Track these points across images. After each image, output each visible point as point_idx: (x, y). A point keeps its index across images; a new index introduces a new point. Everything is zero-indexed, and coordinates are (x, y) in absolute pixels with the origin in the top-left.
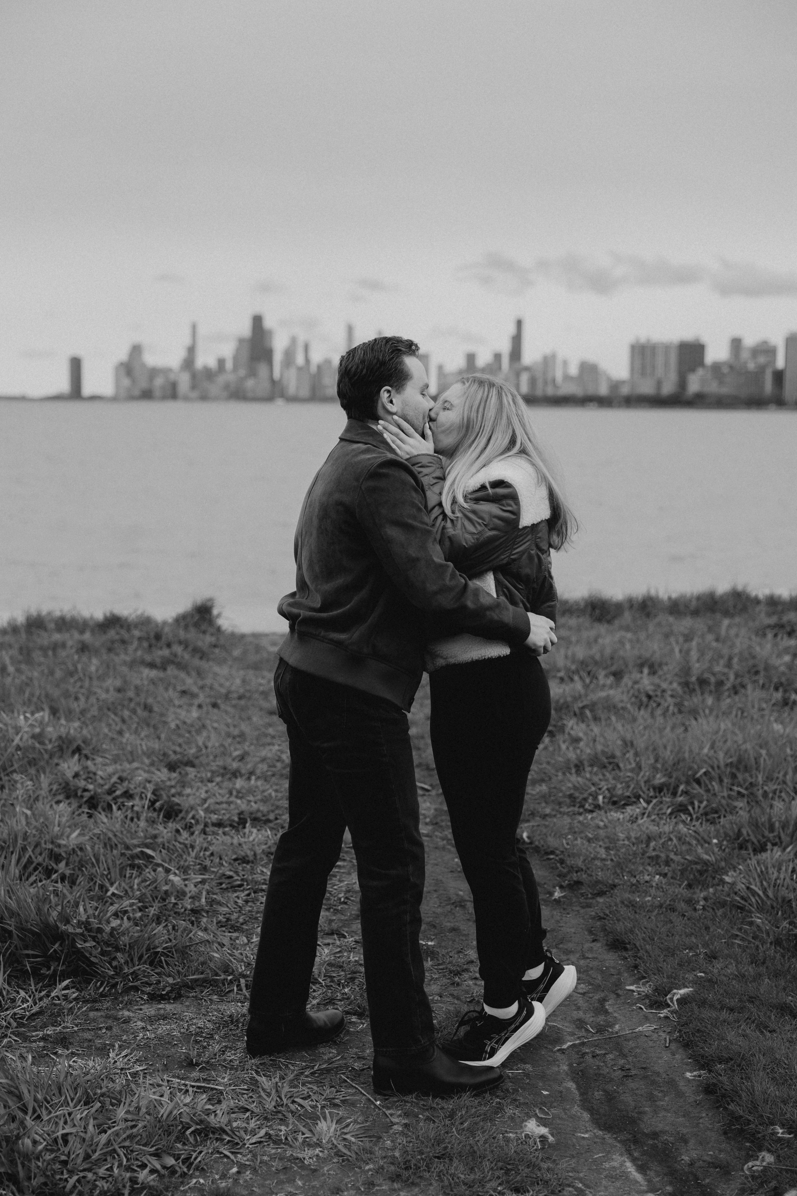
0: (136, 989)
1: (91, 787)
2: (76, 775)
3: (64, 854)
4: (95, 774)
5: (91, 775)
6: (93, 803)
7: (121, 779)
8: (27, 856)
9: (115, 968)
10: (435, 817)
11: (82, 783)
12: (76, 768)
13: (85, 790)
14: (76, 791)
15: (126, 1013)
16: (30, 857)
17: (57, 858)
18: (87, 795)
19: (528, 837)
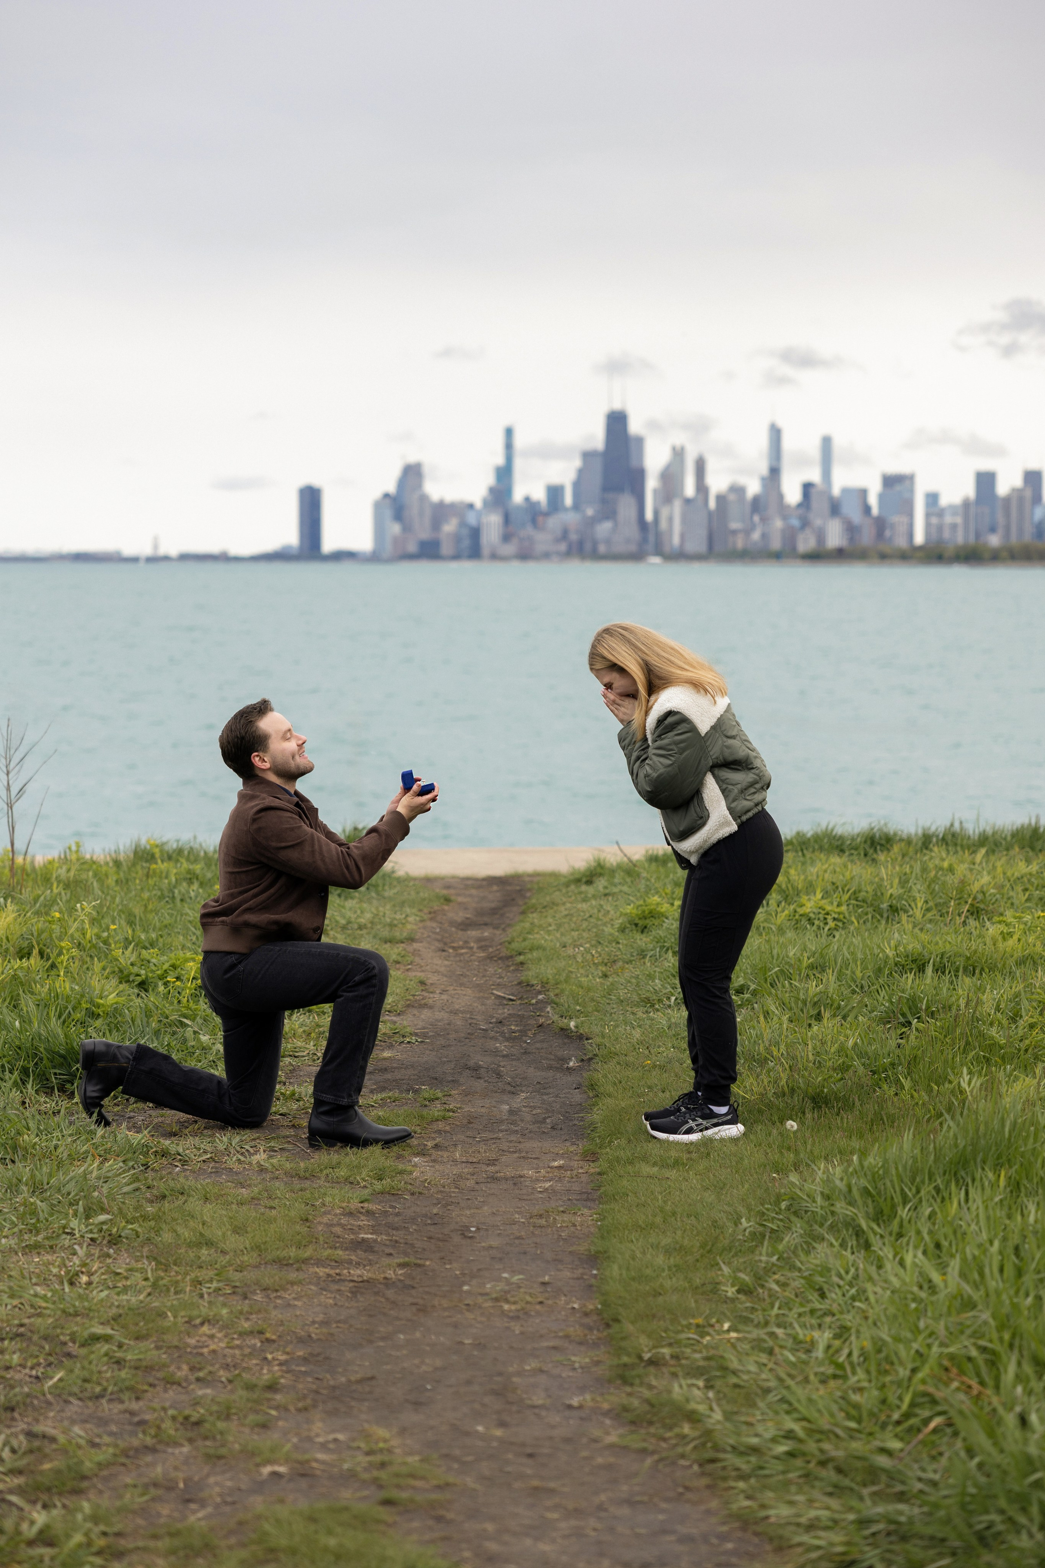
1: (143, 972)
2: (132, 964)
3: (101, 1013)
4: (149, 962)
5: (144, 963)
6: (143, 985)
7: (174, 967)
8: (67, 1012)
10: (505, 1019)
11: (135, 970)
12: (133, 958)
13: (138, 975)
14: (128, 976)
15: (132, 1114)
16: (69, 1012)
17: (95, 1016)
18: (139, 979)
19: (576, 1027)
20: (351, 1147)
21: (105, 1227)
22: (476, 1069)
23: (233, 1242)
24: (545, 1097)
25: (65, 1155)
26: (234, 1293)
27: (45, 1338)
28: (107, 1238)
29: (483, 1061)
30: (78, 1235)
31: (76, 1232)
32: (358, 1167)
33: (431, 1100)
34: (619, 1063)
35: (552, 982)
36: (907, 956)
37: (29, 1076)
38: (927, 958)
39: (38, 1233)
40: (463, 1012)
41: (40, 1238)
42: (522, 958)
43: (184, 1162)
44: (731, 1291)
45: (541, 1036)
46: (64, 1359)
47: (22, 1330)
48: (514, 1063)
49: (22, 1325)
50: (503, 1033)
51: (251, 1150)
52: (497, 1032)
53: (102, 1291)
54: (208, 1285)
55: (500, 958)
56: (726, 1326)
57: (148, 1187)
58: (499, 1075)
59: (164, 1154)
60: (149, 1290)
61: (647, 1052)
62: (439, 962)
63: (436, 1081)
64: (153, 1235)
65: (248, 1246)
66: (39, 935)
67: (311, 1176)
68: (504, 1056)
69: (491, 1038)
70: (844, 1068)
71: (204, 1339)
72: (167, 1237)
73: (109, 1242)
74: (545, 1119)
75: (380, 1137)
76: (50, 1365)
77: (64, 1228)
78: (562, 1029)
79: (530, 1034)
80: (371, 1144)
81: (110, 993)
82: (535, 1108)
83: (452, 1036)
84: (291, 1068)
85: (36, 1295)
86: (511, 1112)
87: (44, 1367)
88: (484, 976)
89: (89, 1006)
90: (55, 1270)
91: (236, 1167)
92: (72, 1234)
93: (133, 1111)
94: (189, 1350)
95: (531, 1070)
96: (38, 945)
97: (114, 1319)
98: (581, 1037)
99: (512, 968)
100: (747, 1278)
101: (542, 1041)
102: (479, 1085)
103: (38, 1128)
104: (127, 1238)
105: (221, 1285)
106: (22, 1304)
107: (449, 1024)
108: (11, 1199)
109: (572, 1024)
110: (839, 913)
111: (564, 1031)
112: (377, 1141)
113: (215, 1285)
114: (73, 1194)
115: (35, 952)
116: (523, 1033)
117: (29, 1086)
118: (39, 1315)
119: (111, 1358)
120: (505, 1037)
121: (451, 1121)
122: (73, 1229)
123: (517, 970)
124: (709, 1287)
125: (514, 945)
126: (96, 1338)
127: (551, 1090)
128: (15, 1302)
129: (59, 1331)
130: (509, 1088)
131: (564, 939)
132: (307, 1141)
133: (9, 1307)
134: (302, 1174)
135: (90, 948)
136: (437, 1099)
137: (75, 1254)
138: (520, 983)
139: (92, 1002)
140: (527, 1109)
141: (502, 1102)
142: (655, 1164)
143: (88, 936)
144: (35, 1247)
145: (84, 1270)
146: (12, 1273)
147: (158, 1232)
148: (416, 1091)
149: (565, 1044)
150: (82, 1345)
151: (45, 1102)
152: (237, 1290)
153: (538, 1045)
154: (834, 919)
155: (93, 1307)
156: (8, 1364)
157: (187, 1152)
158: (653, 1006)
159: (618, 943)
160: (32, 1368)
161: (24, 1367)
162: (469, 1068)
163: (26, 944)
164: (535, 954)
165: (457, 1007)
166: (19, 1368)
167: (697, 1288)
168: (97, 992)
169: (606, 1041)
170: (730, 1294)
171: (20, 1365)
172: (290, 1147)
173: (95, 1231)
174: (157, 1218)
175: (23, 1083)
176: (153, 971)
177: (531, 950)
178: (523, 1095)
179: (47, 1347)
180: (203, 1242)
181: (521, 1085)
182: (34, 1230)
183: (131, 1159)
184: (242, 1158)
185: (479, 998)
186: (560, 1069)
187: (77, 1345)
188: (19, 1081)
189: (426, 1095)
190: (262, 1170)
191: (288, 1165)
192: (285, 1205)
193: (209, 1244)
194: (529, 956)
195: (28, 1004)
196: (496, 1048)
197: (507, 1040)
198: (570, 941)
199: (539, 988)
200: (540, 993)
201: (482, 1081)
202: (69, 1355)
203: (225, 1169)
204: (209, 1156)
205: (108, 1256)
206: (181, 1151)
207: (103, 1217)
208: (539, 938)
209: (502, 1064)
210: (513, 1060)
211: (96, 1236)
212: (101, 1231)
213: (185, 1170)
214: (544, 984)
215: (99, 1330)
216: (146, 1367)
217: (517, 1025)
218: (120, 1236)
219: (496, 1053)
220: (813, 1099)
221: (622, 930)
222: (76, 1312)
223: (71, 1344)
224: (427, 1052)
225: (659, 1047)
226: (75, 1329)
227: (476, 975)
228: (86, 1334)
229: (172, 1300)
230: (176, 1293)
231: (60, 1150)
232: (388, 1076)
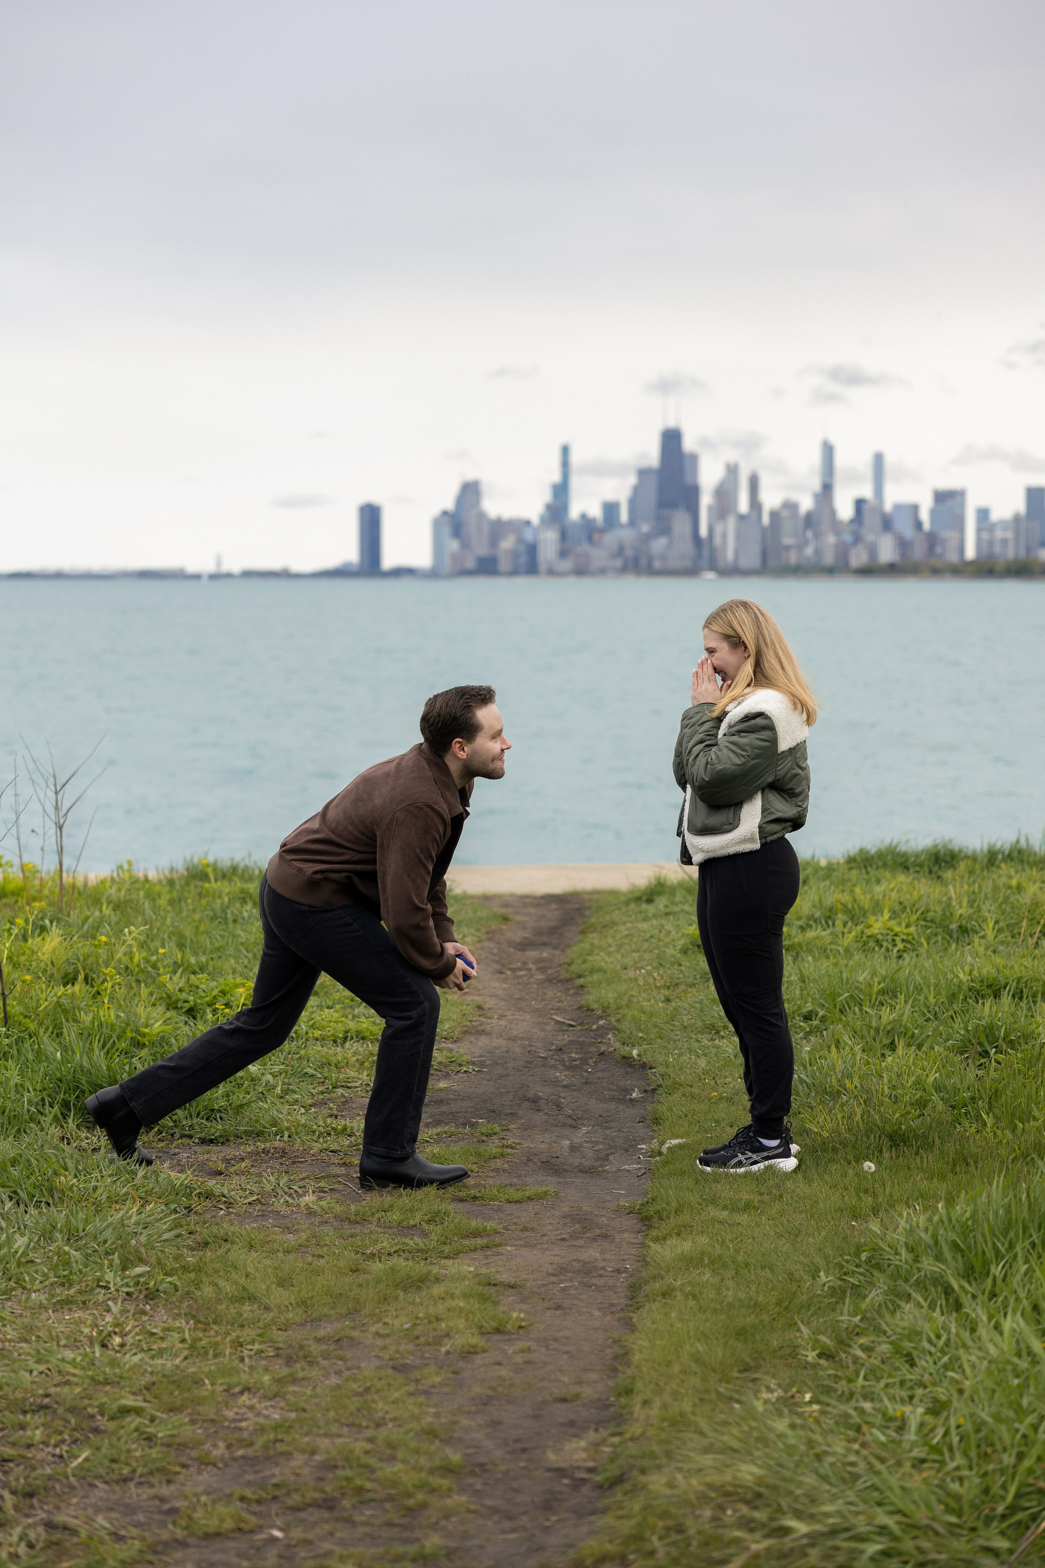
0: (190, 1137)
1: (191, 998)
2: (181, 990)
3: (147, 1043)
4: (197, 987)
5: (193, 988)
6: (192, 1013)
7: (223, 993)
8: (111, 1041)
9: (175, 1122)
10: (565, 1045)
11: (183, 996)
12: (182, 984)
13: (186, 1001)
14: (176, 1002)
15: (177, 1150)
16: (114, 1042)
17: (140, 1045)
18: (187, 1006)
20: (405, 1188)
21: (142, 1280)
22: (535, 1100)
23: (279, 1296)
24: (608, 1132)
25: (104, 1197)
26: (277, 1355)
27: (72, 1410)
28: (144, 1292)
29: (542, 1092)
30: (113, 1289)
31: (111, 1285)
32: (412, 1210)
33: (489, 1135)
34: (684, 1095)
35: (613, 1006)
36: (982, 981)
37: (70, 1110)
38: (1003, 983)
39: (71, 1286)
40: (522, 1039)
41: (72, 1292)
42: (581, 981)
43: (229, 1204)
44: (811, 1356)
45: (601, 1065)
46: (91, 1435)
47: (47, 1401)
48: (575, 1094)
49: (47, 1396)
50: (562, 1062)
51: (300, 1191)
52: (557, 1060)
53: (135, 1354)
54: (249, 1347)
55: (560, 981)
56: (808, 1397)
57: (190, 1233)
58: (559, 1107)
59: (208, 1195)
60: (186, 1353)
61: (713, 1083)
62: (497, 985)
63: (494, 1114)
64: (192, 1289)
65: (293, 1302)
66: (85, 959)
67: (360, 1220)
68: (564, 1087)
69: (551, 1067)
70: (922, 1104)
71: (244, 1410)
72: (208, 1291)
73: (146, 1296)
74: (607, 1155)
75: (435, 1177)
76: (75, 1442)
77: (99, 1280)
78: (624, 1057)
79: (591, 1062)
80: (426, 1185)
81: (156, 1021)
82: (597, 1143)
83: (511, 1064)
84: (343, 1100)
85: (63, 1360)
86: (573, 1148)
87: (69, 1445)
88: (543, 1000)
89: (134, 1035)
90: (86, 1330)
91: (285, 1210)
92: (107, 1288)
93: (178, 1147)
94: (226, 1424)
95: (593, 1101)
96: (84, 970)
97: (147, 1388)
98: (644, 1066)
99: (572, 992)
100: (828, 1341)
101: (604, 1070)
102: (539, 1118)
103: (77, 1168)
104: (165, 1293)
105: (263, 1347)
106: (49, 1370)
107: (507, 1052)
108: (44, 1248)
109: (635, 1052)
110: (908, 935)
111: (627, 1060)
112: (431, 1182)
113: (257, 1346)
114: (109, 1242)
115: (81, 977)
116: (584, 1061)
117: (70, 1121)
118: (67, 1383)
119: (143, 1433)
120: (564, 1065)
121: (509, 1158)
122: (109, 1282)
123: (576, 994)
124: (788, 1351)
125: (574, 968)
126: (125, 1411)
127: (614, 1124)
128: (42, 1367)
129: (86, 1402)
130: (570, 1122)
131: (625, 961)
132: (358, 1181)
133: (35, 1373)
134: (353, 1218)
135: (138, 973)
136: (495, 1134)
137: (109, 1310)
138: (580, 1008)
139: (137, 1031)
140: (589, 1145)
141: (563, 1137)
142: (725, 1208)
143: (136, 960)
144: (66, 1303)
145: (117, 1330)
146: (41, 1334)
147: (198, 1285)
148: (473, 1125)
149: (627, 1073)
150: (112, 1419)
151: (87, 1138)
152: (281, 1352)
153: (600, 1074)
154: (903, 941)
155: (125, 1375)
156: (30, 1442)
157: (233, 1193)
158: (718, 1032)
159: (680, 965)
160: (56, 1446)
161: (47, 1445)
162: (528, 1100)
163: (71, 969)
164: (595, 977)
165: (515, 1033)
166: (41, 1446)
167: (774, 1351)
168: (143, 1020)
169: (670, 1071)
170: (810, 1359)
171: (43, 1443)
172: (340, 1187)
173: (131, 1284)
174: (198, 1269)
175: (64, 1118)
176: (201, 998)
177: (591, 972)
178: (585, 1129)
179: (73, 1421)
180: (246, 1296)
181: (581, 1118)
182: (66, 1283)
183: (174, 1202)
184: (290, 1201)
185: (538, 1023)
186: (621, 1101)
187: (106, 1418)
188: (59, 1115)
189: (484, 1130)
190: (311, 1213)
191: (338, 1209)
192: (334, 1253)
193: (252, 1298)
194: (589, 979)
195: (70, 1033)
196: (556, 1077)
197: (568, 1068)
198: (631, 963)
199: (599, 1012)
200: (600, 1018)
201: (541, 1114)
202: (96, 1431)
203: (272, 1212)
204: (255, 1198)
205: (144, 1313)
206: (226, 1192)
207: (139, 1270)
208: (600, 959)
209: (562, 1095)
210: (573, 1090)
211: (132, 1290)
212: (137, 1284)
213: (230, 1213)
214: (605, 1008)
215: (129, 1401)
216: (180, 1444)
217: (577, 1053)
218: (158, 1290)
219: (555, 1083)
220: (891, 1137)
221: (684, 951)
222: (106, 1379)
223: (99, 1417)
224: (485, 1082)
225: (725, 1077)
226: (104, 1400)
227: (534, 999)
228: (115, 1407)
229: (210, 1365)
230: (215, 1356)
231: (99, 1192)
232: (444, 1108)
